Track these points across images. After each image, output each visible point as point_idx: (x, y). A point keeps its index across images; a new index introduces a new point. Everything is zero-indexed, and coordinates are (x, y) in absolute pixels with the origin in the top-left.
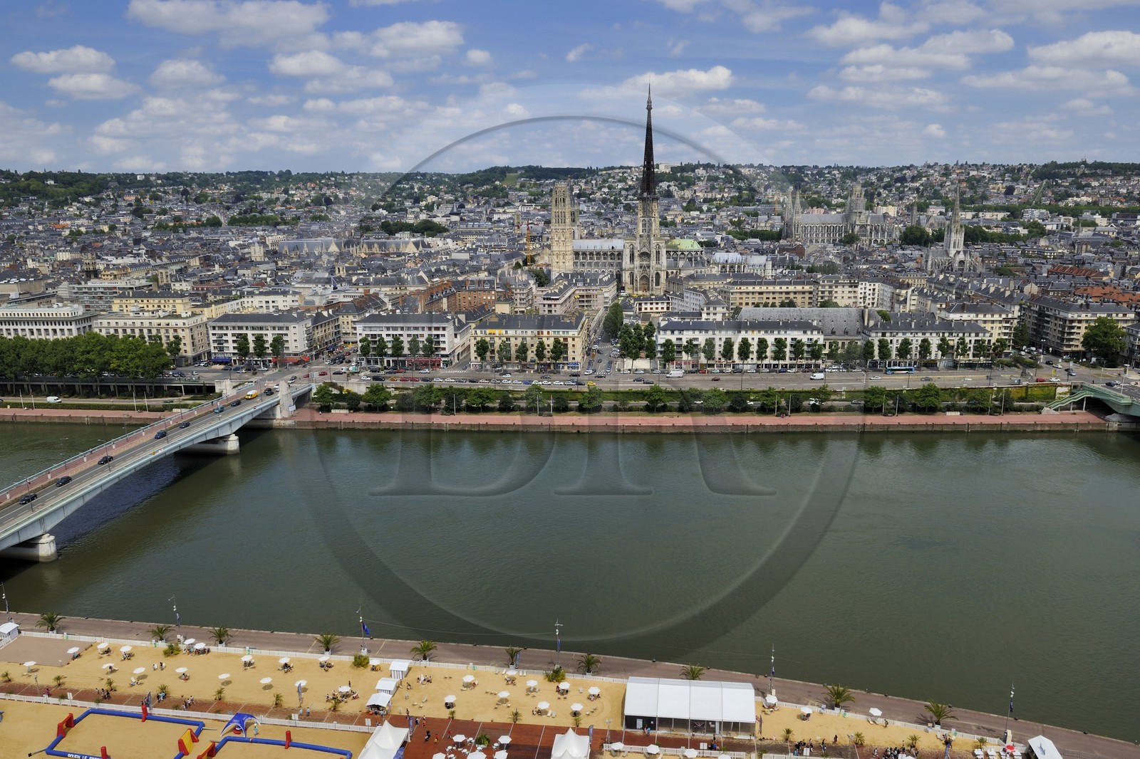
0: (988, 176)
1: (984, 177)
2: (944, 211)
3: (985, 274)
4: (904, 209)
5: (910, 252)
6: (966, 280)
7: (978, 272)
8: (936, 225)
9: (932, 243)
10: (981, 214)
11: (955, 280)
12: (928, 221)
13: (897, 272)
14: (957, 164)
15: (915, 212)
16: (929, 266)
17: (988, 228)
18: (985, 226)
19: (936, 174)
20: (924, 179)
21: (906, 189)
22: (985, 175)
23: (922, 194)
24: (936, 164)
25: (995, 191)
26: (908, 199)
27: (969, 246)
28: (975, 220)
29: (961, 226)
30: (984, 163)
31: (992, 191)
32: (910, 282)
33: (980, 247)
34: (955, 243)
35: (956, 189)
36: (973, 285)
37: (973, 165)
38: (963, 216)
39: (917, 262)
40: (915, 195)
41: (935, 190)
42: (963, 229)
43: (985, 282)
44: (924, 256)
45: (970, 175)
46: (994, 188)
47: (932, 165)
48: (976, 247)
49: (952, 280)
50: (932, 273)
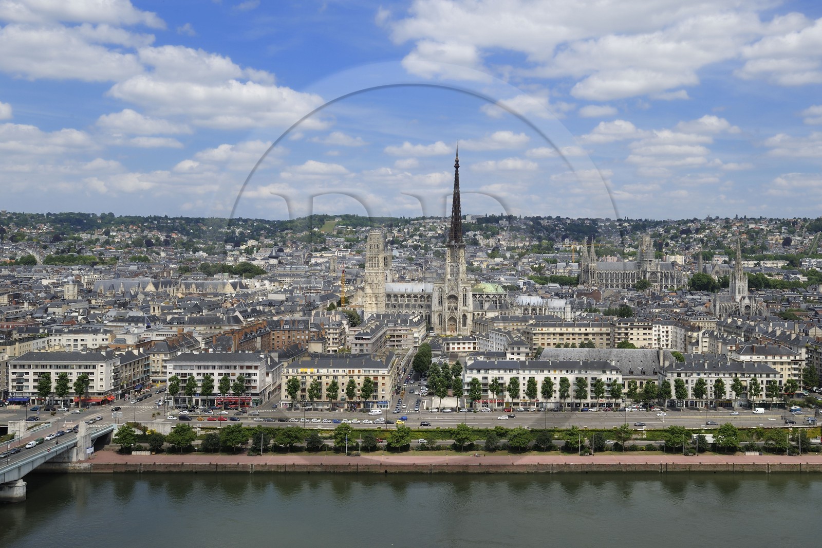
0: (765, 229)
1: (762, 229)
2: (727, 259)
3: (770, 318)
4: (691, 258)
5: (699, 297)
6: (752, 323)
7: (764, 316)
8: (721, 273)
9: (718, 288)
10: (762, 263)
11: (743, 323)
12: (713, 269)
13: (688, 315)
14: (736, 218)
15: (701, 261)
16: (718, 310)
17: (770, 275)
18: (766, 274)
19: (718, 227)
20: (707, 231)
21: (691, 240)
22: (763, 227)
23: (707, 244)
24: (717, 218)
25: (774, 242)
26: (694, 249)
27: (753, 291)
28: (757, 268)
29: (744, 274)
30: (761, 217)
31: (770, 242)
32: (700, 325)
33: (764, 293)
34: (739, 289)
35: (737, 240)
36: (760, 328)
37: (751, 219)
38: (746, 265)
39: (706, 307)
40: (700, 246)
41: (718, 241)
42: (747, 276)
43: (771, 325)
44: (712, 301)
45: (750, 228)
46: (772, 240)
47: (713, 218)
48: (760, 292)
49: (739, 323)
50: (720, 316)
